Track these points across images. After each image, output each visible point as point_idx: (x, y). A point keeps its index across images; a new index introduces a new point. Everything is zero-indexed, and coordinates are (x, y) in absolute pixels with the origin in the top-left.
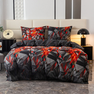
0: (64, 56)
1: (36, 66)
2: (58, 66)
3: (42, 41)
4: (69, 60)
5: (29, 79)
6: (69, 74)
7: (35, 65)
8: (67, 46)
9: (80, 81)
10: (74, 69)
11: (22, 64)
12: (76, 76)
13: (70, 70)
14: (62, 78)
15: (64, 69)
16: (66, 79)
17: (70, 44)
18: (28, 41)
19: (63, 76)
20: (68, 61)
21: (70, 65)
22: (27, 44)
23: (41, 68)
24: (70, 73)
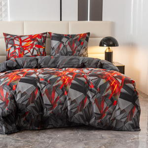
0: (99, 86)
1: (52, 106)
2: (90, 103)
3: (51, 59)
4: (108, 92)
5: (37, 128)
6: (109, 116)
7: (49, 103)
8: (95, 66)
9: (128, 127)
10: (117, 108)
11: (25, 103)
12: (121, 119)
13: (110, 109)
14: (96, 124)
15: (100, 108)
16: (104, 125)
17: (99, 64)
18: (26, 59)
19: (99, 121)
20: (106, 94)
21: (109, 101)
22: (24, 64)
23: (61, 108)
24: (110, 114)
